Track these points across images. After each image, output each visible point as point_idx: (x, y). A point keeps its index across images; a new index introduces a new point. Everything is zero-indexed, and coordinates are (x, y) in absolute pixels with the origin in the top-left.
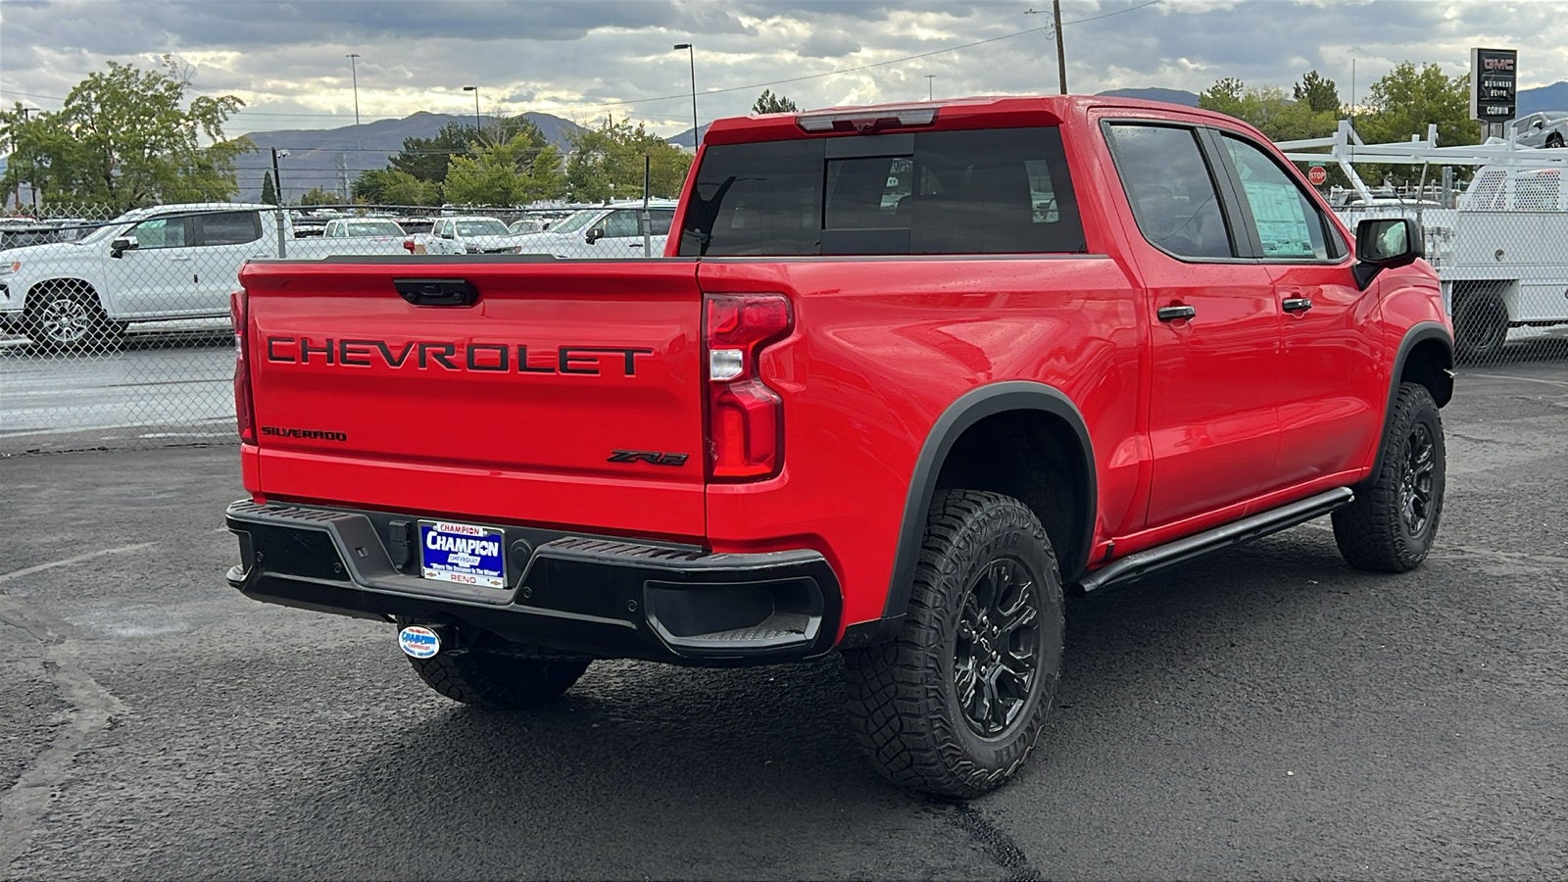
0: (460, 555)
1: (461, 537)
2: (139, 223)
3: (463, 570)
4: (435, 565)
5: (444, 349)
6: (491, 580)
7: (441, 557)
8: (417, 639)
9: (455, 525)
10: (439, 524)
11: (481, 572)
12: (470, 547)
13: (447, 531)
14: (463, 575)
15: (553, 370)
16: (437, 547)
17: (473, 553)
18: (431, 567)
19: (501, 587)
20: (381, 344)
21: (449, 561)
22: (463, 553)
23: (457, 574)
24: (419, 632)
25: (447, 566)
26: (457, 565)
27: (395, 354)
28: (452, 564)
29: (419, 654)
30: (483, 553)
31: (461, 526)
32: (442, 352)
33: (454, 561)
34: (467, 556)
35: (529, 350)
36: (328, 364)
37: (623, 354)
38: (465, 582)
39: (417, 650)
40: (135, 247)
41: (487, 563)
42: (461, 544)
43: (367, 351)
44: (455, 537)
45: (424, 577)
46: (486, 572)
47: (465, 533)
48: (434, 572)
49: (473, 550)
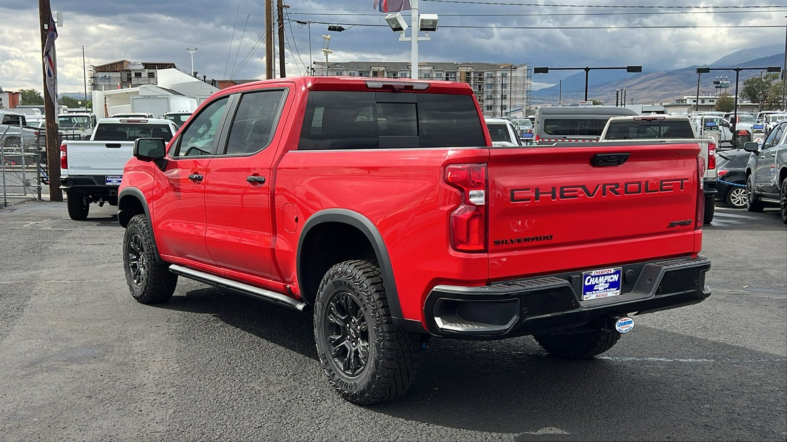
0: (600, 285)
1: (601, 276)
3: (602, 291)
4: (587, 293)
5: (614, 186)
6: (614, 293)
7: (591, 288)
8: (625, 324)
9: (601, 271)
10: (593, 272)
11: (609, 290)
12: (605, 279)
13: (597, 274)
14: (601, 294)
15: (657, 191)
16: (590, 283)
17: (606, 282)
18: (586, 294)
19: (618, 294)
20: (583, 187)
21: (595, 289)
22: (601, 284)
23: (599, 294)
24: (625, 320)
25: (593, 292)
26: (598, 290)
27: (591, 191)
28: (595, 290)
29: (625, 331)
30: (611, 281)
31: (604, 270)
32: (613, 187)
33: (598, 288)
34: (603, 284)
35: (649, 182)
36: (553, 200)
37: (680, 182)
38: (603, 297)
39: (624, 329)
41: (613, 285)
42: (601, 279)
43: (576, 191)
44: (598, 276)
45: (583, 300)
46: (611, 289)
47: (605, 273)
48: (588, 296)
49: (606, 281)
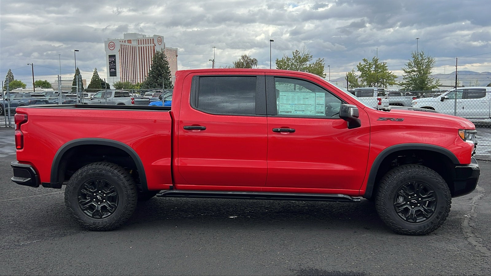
2: (451, 92)
40: (447, 99)
